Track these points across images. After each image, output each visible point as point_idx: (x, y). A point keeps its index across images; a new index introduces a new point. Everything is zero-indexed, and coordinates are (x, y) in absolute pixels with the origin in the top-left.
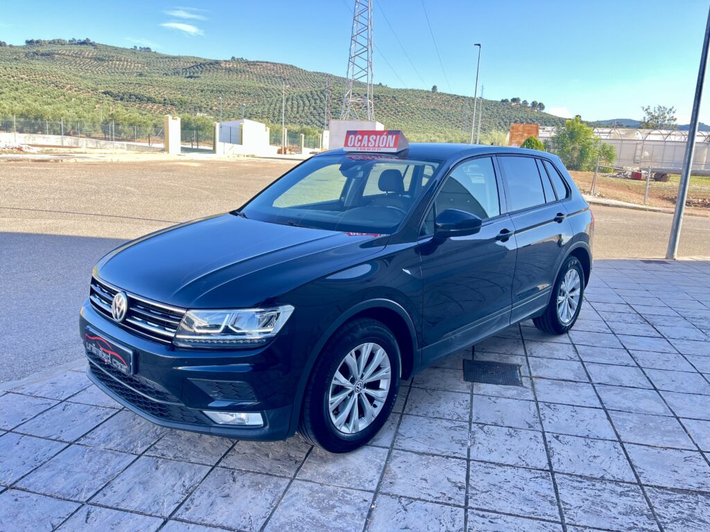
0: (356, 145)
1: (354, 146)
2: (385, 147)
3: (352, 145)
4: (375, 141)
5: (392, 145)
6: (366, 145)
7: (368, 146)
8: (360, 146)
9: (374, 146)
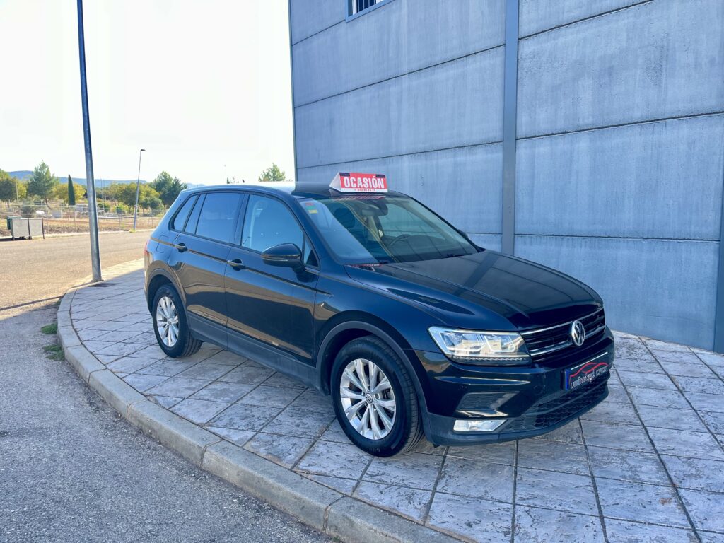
0: (352, 186)
1: (351, 187)
2: (378, 188)
3: (349, 186)
4: (368, 183)
5: (383, 187)
6: (362, 186)
7: (364, 187)
8: (357, 187)
9: (369, 187)
